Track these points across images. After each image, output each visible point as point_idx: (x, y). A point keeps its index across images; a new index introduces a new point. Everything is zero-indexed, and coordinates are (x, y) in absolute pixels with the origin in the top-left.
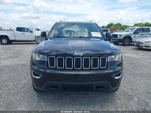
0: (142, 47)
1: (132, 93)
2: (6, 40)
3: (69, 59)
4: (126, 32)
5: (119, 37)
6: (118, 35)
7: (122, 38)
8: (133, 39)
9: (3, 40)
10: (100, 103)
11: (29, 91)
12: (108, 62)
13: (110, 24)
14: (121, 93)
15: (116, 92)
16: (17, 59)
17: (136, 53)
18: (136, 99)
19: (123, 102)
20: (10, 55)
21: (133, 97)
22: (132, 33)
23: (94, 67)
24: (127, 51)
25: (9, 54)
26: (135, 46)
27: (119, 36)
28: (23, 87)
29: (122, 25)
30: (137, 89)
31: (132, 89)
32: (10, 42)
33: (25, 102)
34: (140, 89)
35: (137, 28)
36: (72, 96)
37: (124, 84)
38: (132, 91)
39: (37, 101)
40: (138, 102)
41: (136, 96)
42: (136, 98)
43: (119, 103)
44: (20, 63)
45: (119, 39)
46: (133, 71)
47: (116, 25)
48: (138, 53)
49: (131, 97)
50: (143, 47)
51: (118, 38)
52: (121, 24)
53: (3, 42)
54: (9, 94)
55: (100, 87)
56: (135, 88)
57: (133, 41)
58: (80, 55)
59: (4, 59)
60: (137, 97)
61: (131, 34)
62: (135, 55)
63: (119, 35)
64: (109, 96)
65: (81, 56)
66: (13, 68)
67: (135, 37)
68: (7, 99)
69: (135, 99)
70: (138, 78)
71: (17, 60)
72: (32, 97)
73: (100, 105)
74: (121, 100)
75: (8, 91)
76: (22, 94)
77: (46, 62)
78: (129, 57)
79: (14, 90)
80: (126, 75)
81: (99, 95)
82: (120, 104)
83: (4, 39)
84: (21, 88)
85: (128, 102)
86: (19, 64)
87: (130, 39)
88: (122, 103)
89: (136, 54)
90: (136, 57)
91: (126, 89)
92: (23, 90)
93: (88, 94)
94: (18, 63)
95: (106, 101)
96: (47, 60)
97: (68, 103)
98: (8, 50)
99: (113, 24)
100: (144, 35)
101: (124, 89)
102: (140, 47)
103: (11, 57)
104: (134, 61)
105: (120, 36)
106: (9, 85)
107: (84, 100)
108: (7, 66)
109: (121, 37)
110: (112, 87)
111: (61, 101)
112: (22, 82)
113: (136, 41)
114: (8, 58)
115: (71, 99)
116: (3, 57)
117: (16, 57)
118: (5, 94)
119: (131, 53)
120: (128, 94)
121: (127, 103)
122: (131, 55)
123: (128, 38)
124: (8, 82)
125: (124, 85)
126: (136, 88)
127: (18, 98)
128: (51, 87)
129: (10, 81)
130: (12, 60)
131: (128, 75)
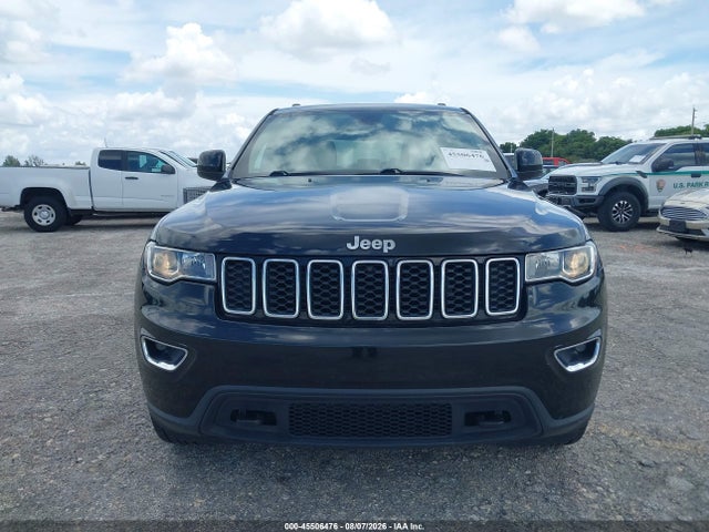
0: (699, 232)
1: (657, 454)
2: (52, 211)
3: (327, 271)
4: (617, 163)
5: (584, 189)
6: (579, 181)
7: (596, 193)
8: (651, 198)
9: (36, 209)
10: (490, 503)
11: (137, 439)
12: (525, 285)
13: (537, 133)
14: (602, 454)
15: (576, 447)
16: (95, 293)
17: (670, 260)
18: (678, 483)
19: (613, 496)
20: (63, 275)
21: (666, 474)
22: (647, 168)
23: (452, 310)
24: (621, 254)
25: (61, 273)
26: (664, 227)
27: (580, 184)
28: (107, 422)
29: (597, 138)
30: (681, 433)
31: (655, 433)
32: (69, 219)
33: (108, 496)
34: (696, 434)
35: (669, 142)
36: (348, 468)
37: (613, 407)
38: (658, 443)
39: (168, 488)
40: (690, 499)
41: (680, 469)
42: (680, 475)
43: (588, 501)
44: (106, 311)
45: (582, 200)
46: (656, 343)
47: (565, 140)
48: (678, 262)
49: (651, 473)
50: (703, 234)
51: (579, 193)
52: (592, 134)
53: (36, 218)
54: (36, 453)
55: (490, 416)
56: (670, 428)
57: (651, 206)
58: (382, 249)
59: (35, 294)
60: (687, 474)
61: (639, 173)
62: (664, 271)
63: (583, 178)
64: (540, 467)
65: (386, 251)
66: (69, 335)
67: (660, 188)
68: (22, 482)
69: (674, 481)
70: (686, 378)
71: (95, 297)
72: (144, 469)
73: (491, 513)
74: (599, 488)
75: (32, 440)
76: (100, 457)
77: (208, 287)
78: (635, 280)
79: (64, 435)
80: (625, 365)
81: (487, 462)
82: (596, 506)
83: (44, 206)
84: (98, 428)
85: (639, 499)
86: (102, 317)
87: (635, 199)
88: (607, 506)
89: (669, 266)
90: (672, 280)
91: (626, 434)
92: (108, 434)
93: (427, 458)
94: (95, 313)
95: (524, 490)
96: (215, 279)
97: (325, 499)
98: (58, 253)
99: (551, 132)
100: (703, 179)
101: (617, 431)
102: (688, 231)
103: (68, 286)
104: (661, 299)
105: (586, 185)
106: (40, 412)
107: (409, 487)
108: (44, 324)
109: (591, 189)
110: (549, 417)
111: (293, 492)
112: (107, 396)
113: (667, 204)
114: (52, 287)
115: (341, 480)
116: (32, 284)
117: (93, 285)
118: (16, 456)
119: (644, 263)
120: (639, 456)
121: (632, 504)
122: (643, 272)
123: (628, 191)
124: (38, 399)
125: (616, 412)
126: (677, 428)
127: (77, 476)
128: (234, 416)
129: (49, 392)
130: (68, 298)
131: (633, 363)
